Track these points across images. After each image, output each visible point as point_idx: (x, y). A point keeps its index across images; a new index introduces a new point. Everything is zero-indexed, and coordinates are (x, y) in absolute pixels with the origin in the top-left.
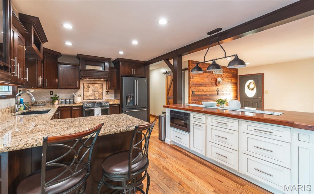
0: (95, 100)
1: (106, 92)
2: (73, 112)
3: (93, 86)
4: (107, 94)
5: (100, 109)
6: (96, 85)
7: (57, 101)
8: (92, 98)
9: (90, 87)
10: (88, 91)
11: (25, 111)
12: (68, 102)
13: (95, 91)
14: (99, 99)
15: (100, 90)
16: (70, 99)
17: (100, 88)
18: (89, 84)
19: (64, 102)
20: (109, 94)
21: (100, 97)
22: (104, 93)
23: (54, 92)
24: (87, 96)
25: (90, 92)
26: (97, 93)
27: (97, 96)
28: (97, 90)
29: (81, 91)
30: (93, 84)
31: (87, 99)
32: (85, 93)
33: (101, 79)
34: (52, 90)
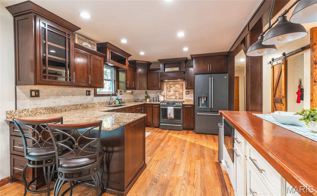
0: (176, 100)
1: (186, 92)
2: (154, 108)
3: (174, 86)
4: (187, 94)
5: (172, 108)
6: (177, 86)
7: (148, 99)
8: (173, 97)
9: (171, 88)
10: (170, 91)
11: (119, 105)
12: (155, 101)
13: (176, 91)
14: (179, 99)
15: (180, 90)
16: (156, 98)
17: (181, 89)
18: (171, 85)
19: (153, 100)
20: (189, 94)
21: (180, 97)
22: (184, 93)
23: (147, 92)
24: (169, 96)
25: (172, 92)
26: (178, 93)
27: (178, 95)
28: (177, 90)
29: (165, 92)
30: (174, 85)
31: (169, 98)
32: (168, 93)
33: (178, 79)
34: (146, 91)
